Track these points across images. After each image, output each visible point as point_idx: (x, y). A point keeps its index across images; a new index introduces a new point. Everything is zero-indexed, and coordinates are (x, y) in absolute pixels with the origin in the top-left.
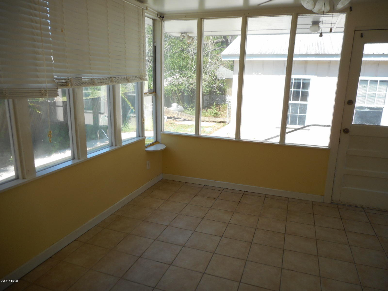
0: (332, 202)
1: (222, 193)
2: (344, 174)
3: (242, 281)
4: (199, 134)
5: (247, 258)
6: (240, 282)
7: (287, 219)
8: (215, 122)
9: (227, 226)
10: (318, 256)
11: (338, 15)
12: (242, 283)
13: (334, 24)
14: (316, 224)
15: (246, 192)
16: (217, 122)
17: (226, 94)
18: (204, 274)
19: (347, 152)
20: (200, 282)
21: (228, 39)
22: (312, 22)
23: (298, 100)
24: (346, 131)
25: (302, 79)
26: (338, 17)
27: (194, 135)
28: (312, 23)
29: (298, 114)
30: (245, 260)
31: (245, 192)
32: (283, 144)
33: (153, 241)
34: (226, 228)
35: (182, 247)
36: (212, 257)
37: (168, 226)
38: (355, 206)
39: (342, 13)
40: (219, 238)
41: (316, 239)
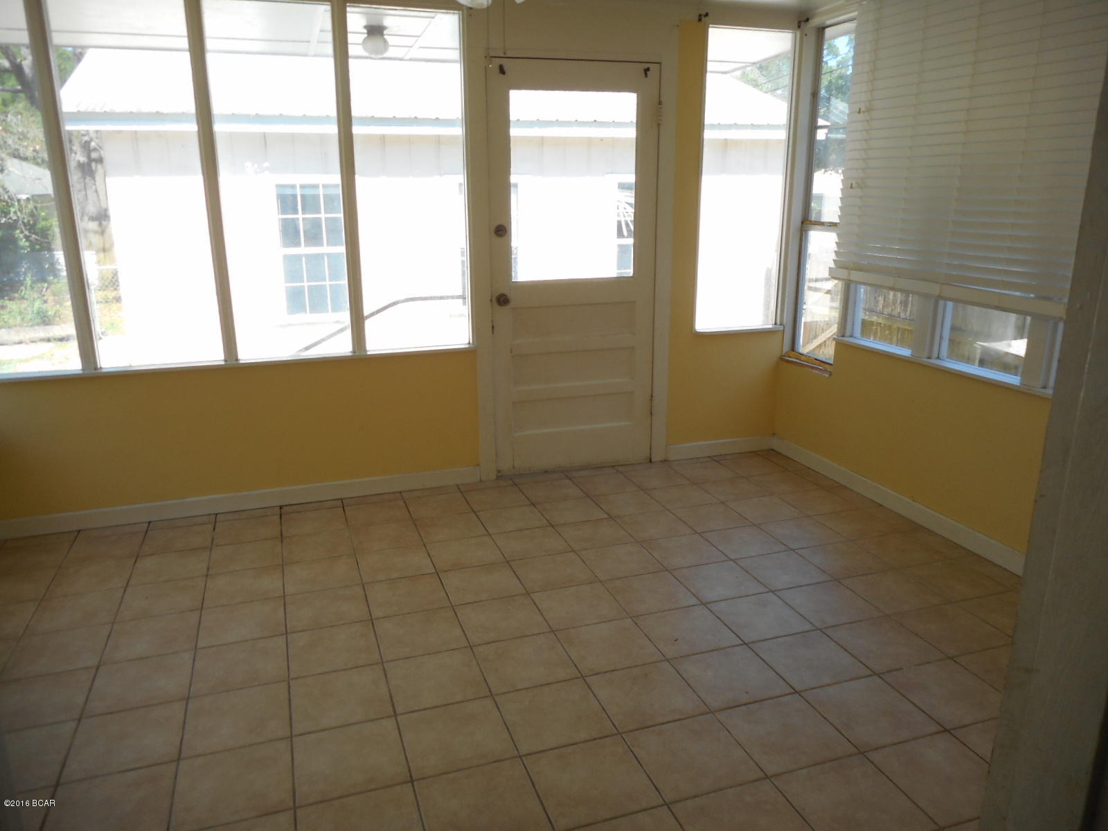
0: (500, 476)
1: (216, 529)
2: (513, 403)
3: (399, 710)
4: (99, 367)
5: (379, 657)
6: (395, 715)
7: (423, 540)
8: (49, 340)
9: (285, 604)
10: (528, 594)
11: (432, 15)
12: (402, 714)
13: (416, 38)
14: (491, 531)
15: (285, 508)
16: (55, 339)
17: (53, 247)
18: (293, 739)
19: (511, 350)
20: (292, 760)
21: (23, 63)
22: (365, 27)
23: (322, 245)
24: (502, 300)
25: (321, 186)
26: (431, 19)
27: (81, 372)
28: (365, 31)
29: (327, 283)
30: (377, 664)
31: (281, 507)
32: (363, 354)
33: (73, 725)
34: (285, 610)
35: (185, 702)
36: (289, 692)
37: (98, 668)
38: (546, 472)
39: (452, 11)
40: (281, 640)
41: (508, 562)
